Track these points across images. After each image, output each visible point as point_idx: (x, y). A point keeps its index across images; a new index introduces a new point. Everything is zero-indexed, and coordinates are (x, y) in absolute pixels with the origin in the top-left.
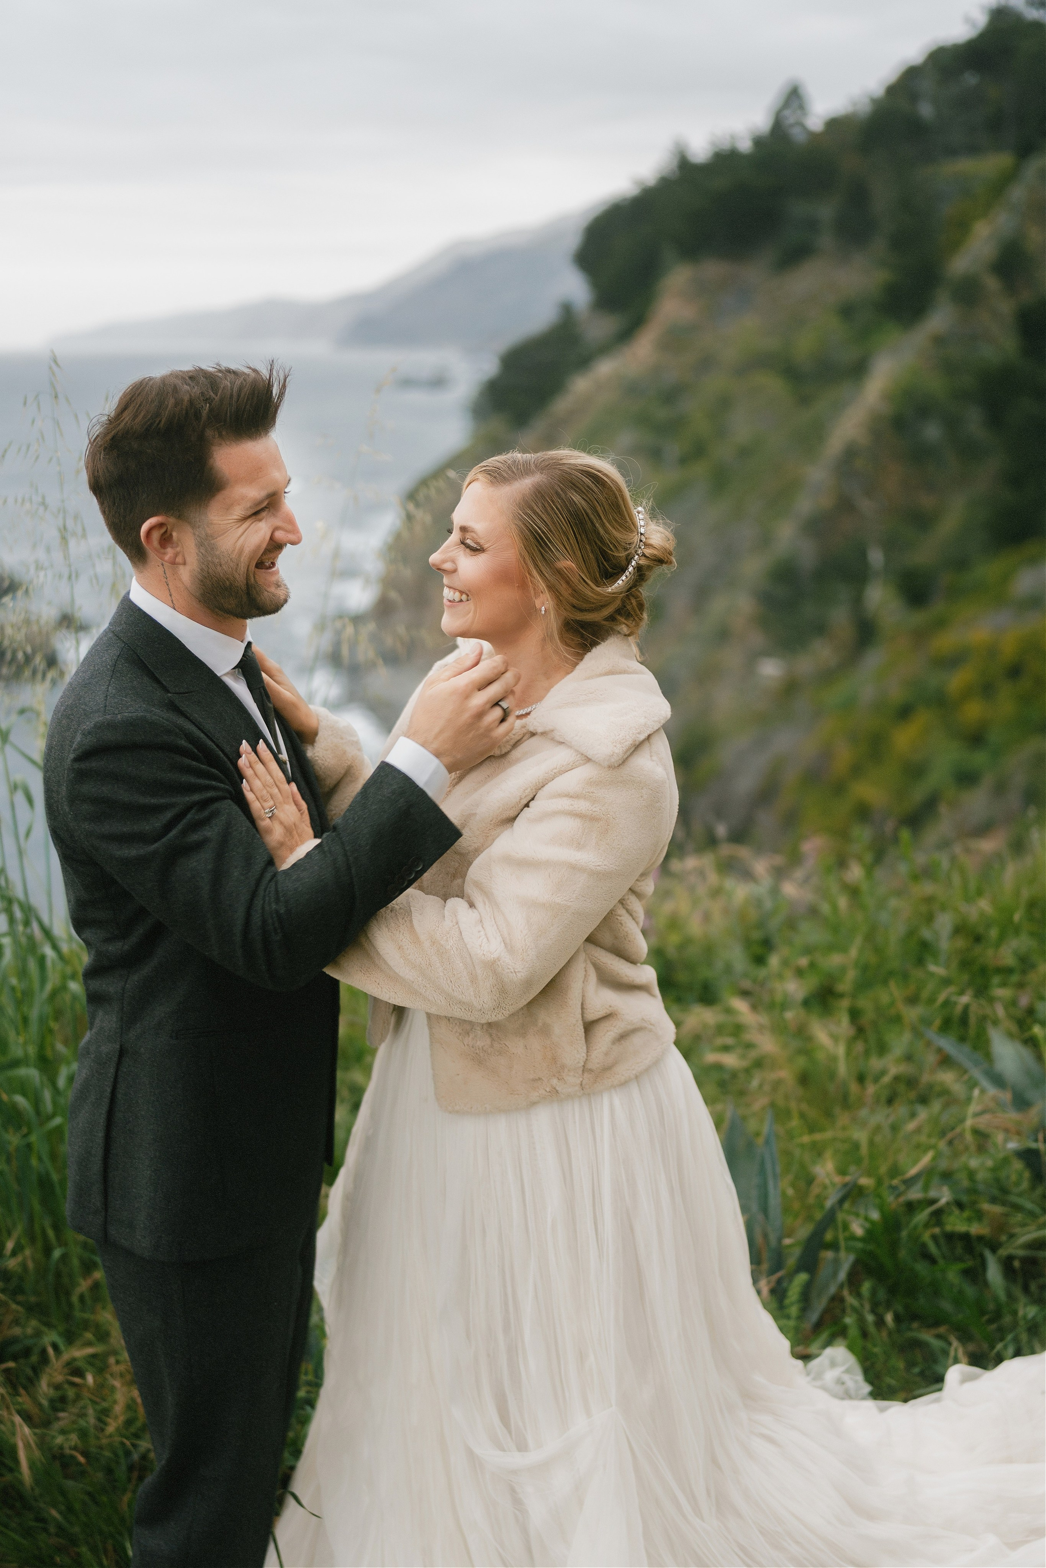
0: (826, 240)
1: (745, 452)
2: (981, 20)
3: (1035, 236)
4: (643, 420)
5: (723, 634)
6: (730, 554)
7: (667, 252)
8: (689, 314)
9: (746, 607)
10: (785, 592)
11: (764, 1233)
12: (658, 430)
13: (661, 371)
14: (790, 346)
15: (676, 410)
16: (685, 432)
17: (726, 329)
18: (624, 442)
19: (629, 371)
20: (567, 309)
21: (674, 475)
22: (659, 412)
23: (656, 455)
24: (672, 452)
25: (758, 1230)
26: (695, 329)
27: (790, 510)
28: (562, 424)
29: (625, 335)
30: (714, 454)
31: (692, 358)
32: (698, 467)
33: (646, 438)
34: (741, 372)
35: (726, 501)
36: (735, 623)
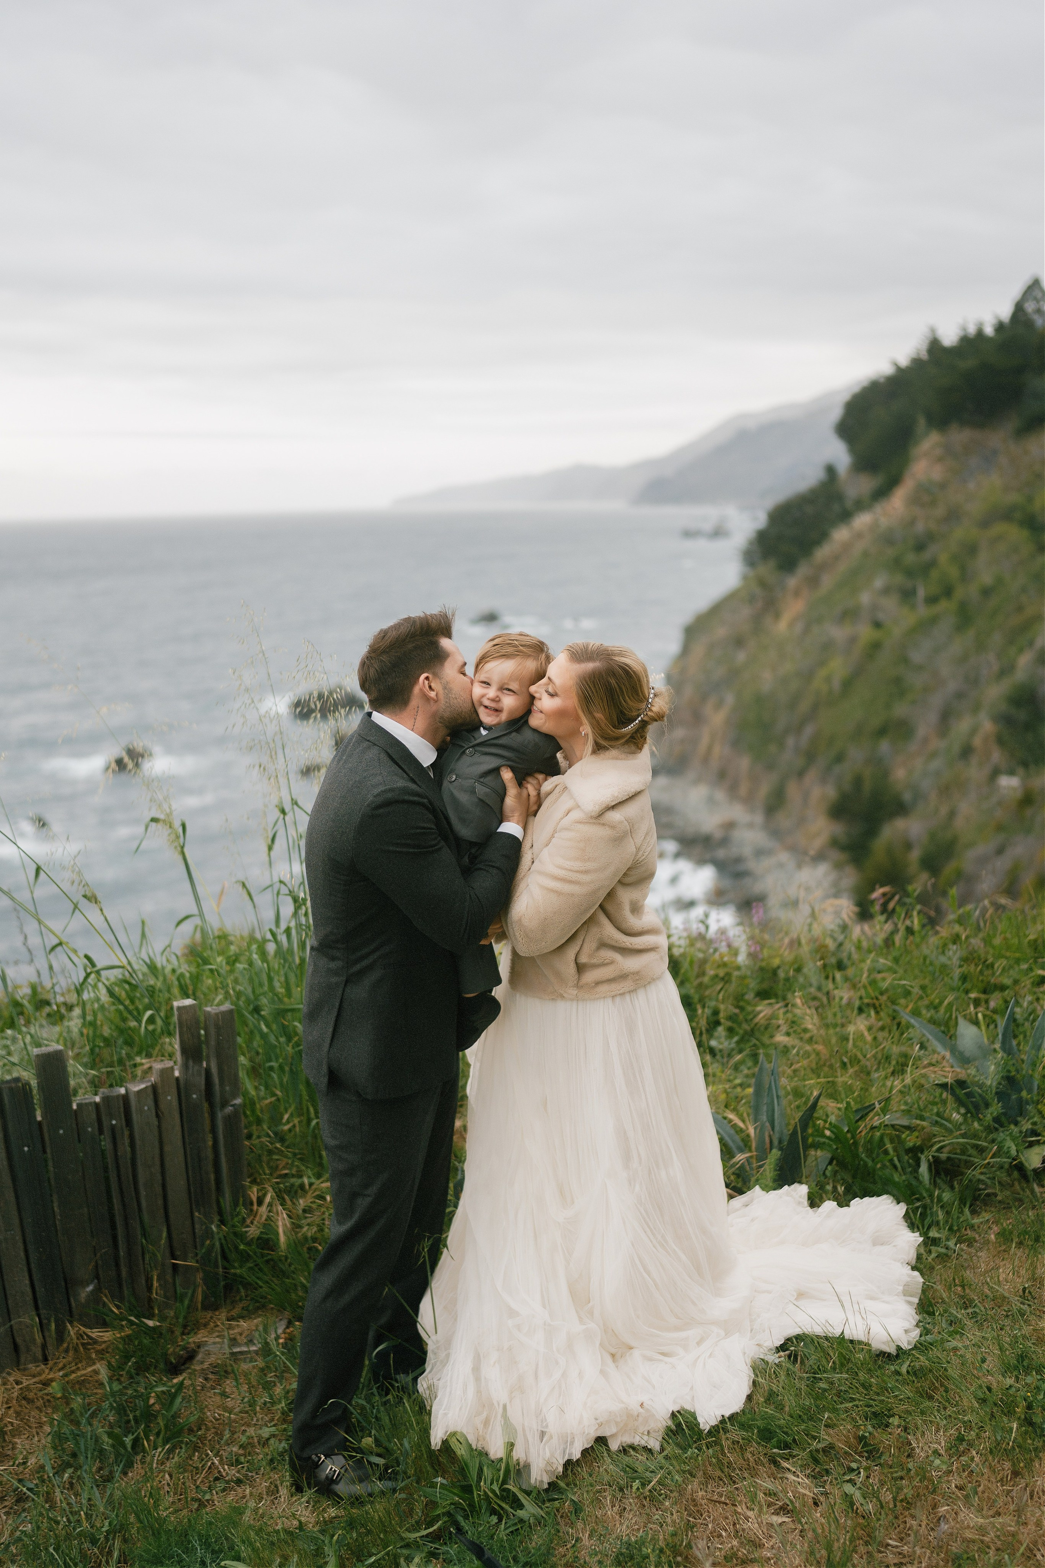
1: (986, 592)
4: (896, 564)
5: (967, 752)
6: (973, 681)
7: (922, 422)
8: (937, 473)
9: (988, 726)
10: (1022, 715)
11: (770, 1136)
12: (910, 573)
13: (912, 522)
14: (1030, 499)
15: (926, 556)
16: (934, 574)
17: (971, 486)
18: (879, 582)
19: (884, 522)
20: (831, 470)
21: (923, 611)
22: (911, 558)
23: (907, 595)
24: (921, 593)
25: (767, 1134)
26: (943, 486)
27: (1031, 643)
28: (823, 567)
29: (882, 493)
30: (959, 593)
31: (940, 511)
32: (944, 605)
33: (899, 579)
34: (985, 523)
35: (971, 633)
36: (977, 742)
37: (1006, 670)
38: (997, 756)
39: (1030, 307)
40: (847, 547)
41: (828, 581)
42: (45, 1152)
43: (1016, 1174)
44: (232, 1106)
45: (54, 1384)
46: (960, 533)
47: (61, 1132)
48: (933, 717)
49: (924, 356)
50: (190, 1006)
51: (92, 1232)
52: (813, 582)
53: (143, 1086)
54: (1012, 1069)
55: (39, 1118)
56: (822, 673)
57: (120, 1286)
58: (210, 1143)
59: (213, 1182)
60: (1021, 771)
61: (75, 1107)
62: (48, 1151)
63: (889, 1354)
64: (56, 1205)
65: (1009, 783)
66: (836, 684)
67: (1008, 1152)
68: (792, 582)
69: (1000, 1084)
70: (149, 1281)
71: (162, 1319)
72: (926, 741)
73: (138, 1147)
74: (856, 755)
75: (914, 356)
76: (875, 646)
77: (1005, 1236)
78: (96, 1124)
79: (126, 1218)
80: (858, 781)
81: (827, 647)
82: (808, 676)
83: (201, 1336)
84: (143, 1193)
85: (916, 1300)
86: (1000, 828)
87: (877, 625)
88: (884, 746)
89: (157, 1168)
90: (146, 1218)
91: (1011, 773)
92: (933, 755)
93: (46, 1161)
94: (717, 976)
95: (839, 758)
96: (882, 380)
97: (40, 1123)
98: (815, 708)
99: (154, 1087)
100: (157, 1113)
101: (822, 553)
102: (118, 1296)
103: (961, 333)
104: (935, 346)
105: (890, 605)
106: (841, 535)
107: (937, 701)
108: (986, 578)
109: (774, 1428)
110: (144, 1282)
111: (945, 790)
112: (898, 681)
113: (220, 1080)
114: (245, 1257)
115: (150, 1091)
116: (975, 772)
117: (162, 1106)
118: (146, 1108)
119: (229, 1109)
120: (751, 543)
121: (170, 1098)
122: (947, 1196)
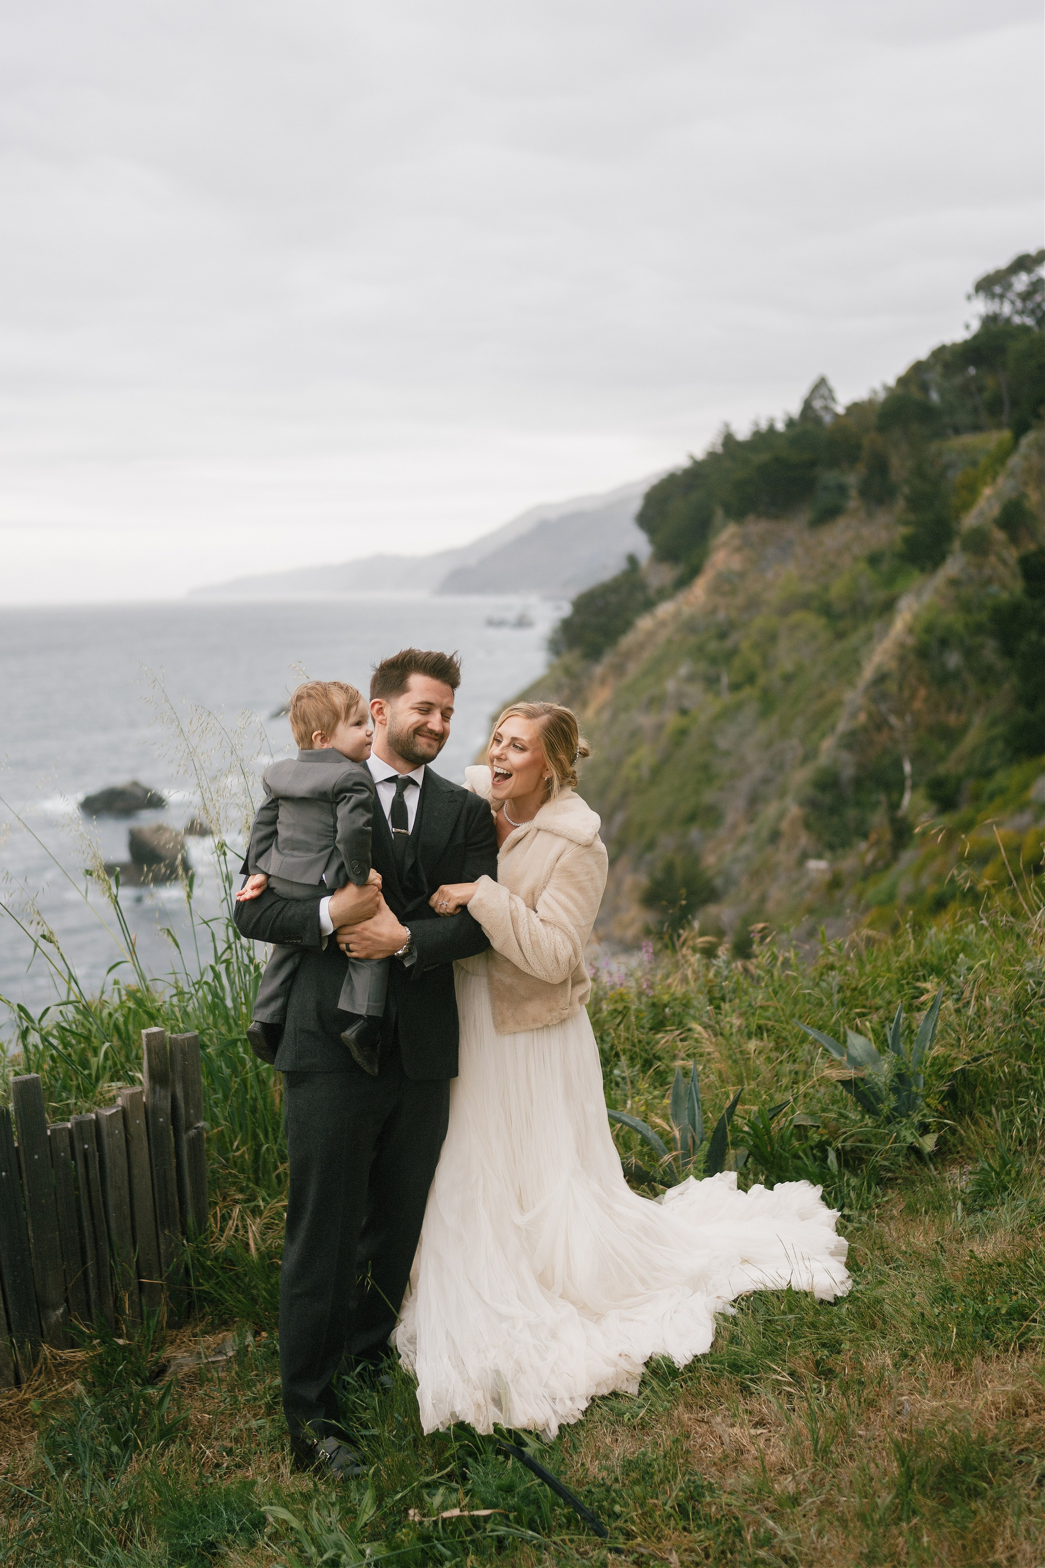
0: (853, 503)
1: (788, 679)
2: (976, 325)
3: (1034, 497)
4: (699, 652)
5: (775, 836)
6: (778, 766)
7: (719, 513)
8: (736, 563)
9: (794, 811)
10: (827, 799)
11: (693, 1137)
12: (714, 661)
13: (714, 611)
14: (826, 589)
15: (729, 643)
16: (737, 662)
17: (770, 575)
18: (683, 670)
19: (687, 611)
20: (632, 560)
21: (727, 698)
22: (713, 646)
23: (711, 682)
24: (725, 680)
25: (689, 1135)
26: (742, 575)
27: (833, 728)
28: (628, 656)
29: (684, 582)
30: (762, 680)
31: (740, 600)
32: (747, 692)
33: (702, 666)
34: (784, 611)
35: (774, 720)
36: (785, 826)
37: (808, 757)
38: (804, 840)
39: (818, 404)
40: (651, 634)
41: (633, 669)
42: (21, 1178)
43: (913, 1158)
44: (196, 1128)
45: (32, 1403)
46: (760, 622)
47: (36, 1157)
48: (740, 803)
49: (719, 449)
50: (158, 1033)
51: (63, 1257)
52: (619, 670)
53: (114, 1111)
54: (903, 1067)
55: (16, 1145)
56: (632, 760)
57: (89, 1310)
58: (174, 1165)
59: (177, 1203)
60: (828, 854)
61: (49, 1133)
62: (24, 1175)
63: (829, 1302)
64: (30, 1228)
65: (817, 866)
66: (645, 771)
67: (905, 1140)
68: (598, 670)
69: (892, 1081)
70: (117, 1300)
71: (130, 1337)
72: (734, 827)
73: (108, 1171)
74: (667, 842)
75: (710, 450)
76: (682, 733)
77: (911, 1210)
78: (69, 1149)
79: (96, 1241)
80: (670, 868)
81: (635, 734)
82: (617, 764)
83: (168, 1352)
84: (112, 1215)
85: (844, 1259)
86: (811, 911)
87: (684, 712)
88: (694, 833)
89: (125, 1191)
90: (114, 1237)
91: (819, 856)
92: (743, 840)
93: (22, 1185)
94: (615, 1010)
95: (651, 846)
96: (679, 473)
97: (17, 1148)
98: (625, 795)
99: (124, 1111)
100: (126, 1137)
101: (627, 641)
102: (87, 1315)
103: (754, 429)
104: (729, 440)
105: (695, 691)
106: (644, 623)
107: (744, 785)
108: (787, 665)
109: (740, 1363)
110: (111, 1303)
111: (755, 875)
112: (705, 767)
113: (185, 1103)
114: (210, 1274)
115: (120, 1116)
116: (784, 856)
117: (132, 1130)
118: (117, 1132)
119: (192, 1132)
120: (555, 632)
121: (139, 1122)
122: (854, 1181)
